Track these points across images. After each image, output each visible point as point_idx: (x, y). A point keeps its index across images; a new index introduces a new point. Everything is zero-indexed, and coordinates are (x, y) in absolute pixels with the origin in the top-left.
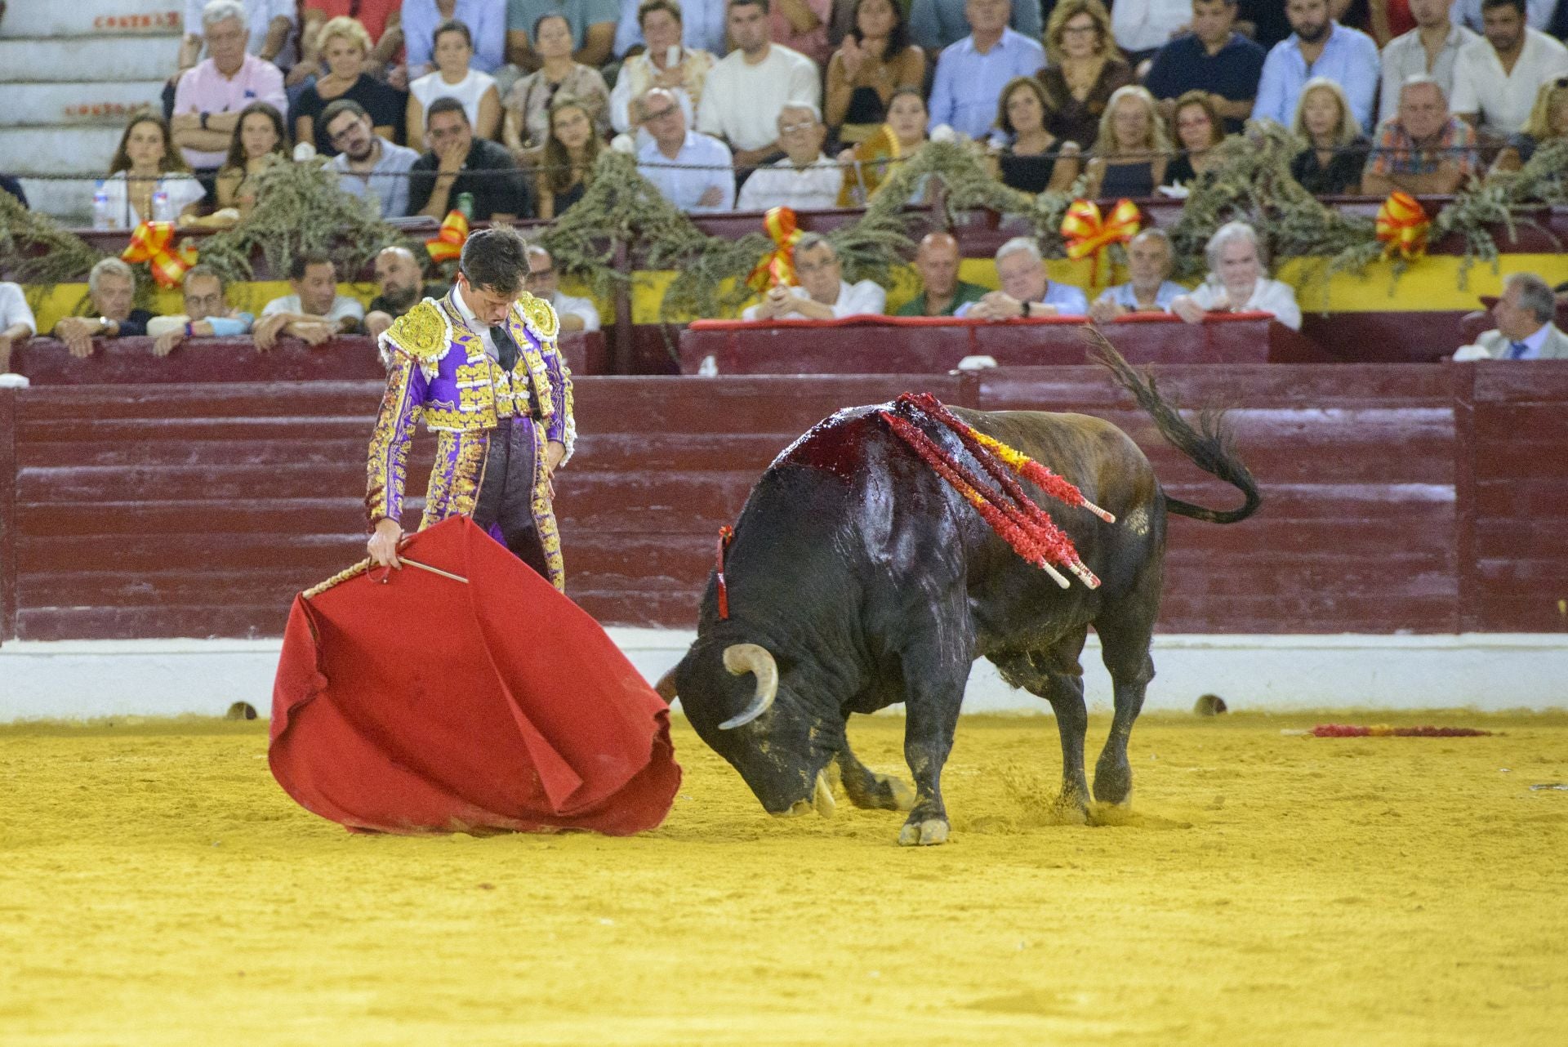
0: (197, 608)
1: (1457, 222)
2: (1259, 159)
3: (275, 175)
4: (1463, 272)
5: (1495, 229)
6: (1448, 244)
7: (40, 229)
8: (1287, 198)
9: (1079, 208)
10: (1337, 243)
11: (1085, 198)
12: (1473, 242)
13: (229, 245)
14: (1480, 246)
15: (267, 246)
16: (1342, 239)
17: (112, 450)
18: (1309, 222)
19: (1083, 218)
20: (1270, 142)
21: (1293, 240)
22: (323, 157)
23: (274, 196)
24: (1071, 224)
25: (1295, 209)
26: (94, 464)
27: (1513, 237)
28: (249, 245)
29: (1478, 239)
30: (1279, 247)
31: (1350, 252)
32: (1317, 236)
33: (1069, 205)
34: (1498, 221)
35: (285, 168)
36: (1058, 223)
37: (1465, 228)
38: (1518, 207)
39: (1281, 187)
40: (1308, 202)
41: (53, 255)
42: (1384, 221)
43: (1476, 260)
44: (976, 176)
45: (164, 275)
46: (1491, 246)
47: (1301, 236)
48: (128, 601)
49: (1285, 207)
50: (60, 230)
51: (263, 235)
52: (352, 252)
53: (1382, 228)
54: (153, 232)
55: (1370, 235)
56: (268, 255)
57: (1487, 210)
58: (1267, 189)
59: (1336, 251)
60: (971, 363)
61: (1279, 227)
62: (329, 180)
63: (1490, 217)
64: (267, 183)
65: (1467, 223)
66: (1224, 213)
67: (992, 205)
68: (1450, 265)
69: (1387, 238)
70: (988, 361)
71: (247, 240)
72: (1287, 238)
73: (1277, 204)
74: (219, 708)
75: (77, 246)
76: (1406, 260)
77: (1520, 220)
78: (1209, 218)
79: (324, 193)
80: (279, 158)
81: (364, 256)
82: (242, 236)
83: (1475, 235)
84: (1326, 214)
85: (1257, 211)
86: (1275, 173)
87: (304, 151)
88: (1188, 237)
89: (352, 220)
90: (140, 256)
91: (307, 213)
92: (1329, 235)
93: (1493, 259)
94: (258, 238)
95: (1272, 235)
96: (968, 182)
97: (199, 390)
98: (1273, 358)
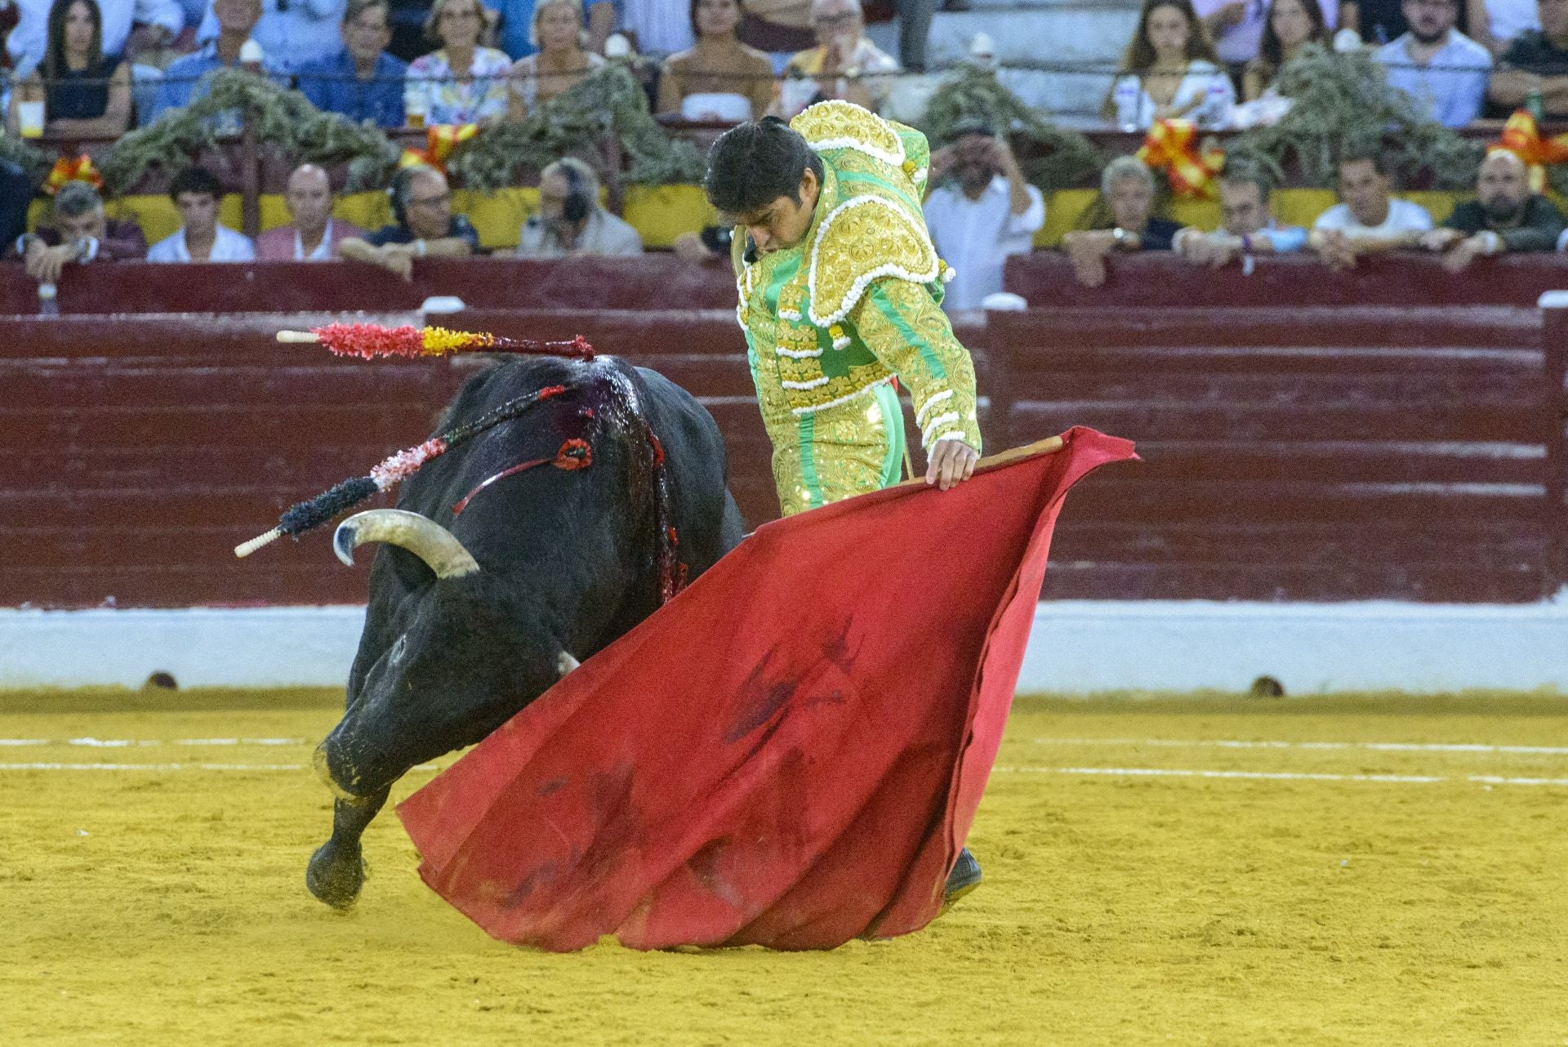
0: (1216, 567)
3: (1312, 67)
7: (1040, 126)
13: (1259, 147)
15: (1302, 148)
17: (1118, 382)
22: (1370, 48)
23: (1312, 92)
26: (1098, 398)
28: (1281, 149)
35: (1323, 59)
41: (1058, 156)
45: (1181, 180)
48: (1138, 556)
50: (1065, 125)
51: (1300, 136)
52: (1400, 157)
54: (1171, 133)
56: (1304, 160)
62: (1376, 74)
64: (1305, 76)
71: (1279, 142)
74: (1240, 682)
75: (1084, 147)
79: (1370, 89)
80: (1318, 48)
81: (1413, 161)
82: (1273, 137)
87: (1348, 40)
89: (1401, 120)
90: (1156, 159)
91: (1349, 112)
94: (1291, 139)
97: (1220, 315)
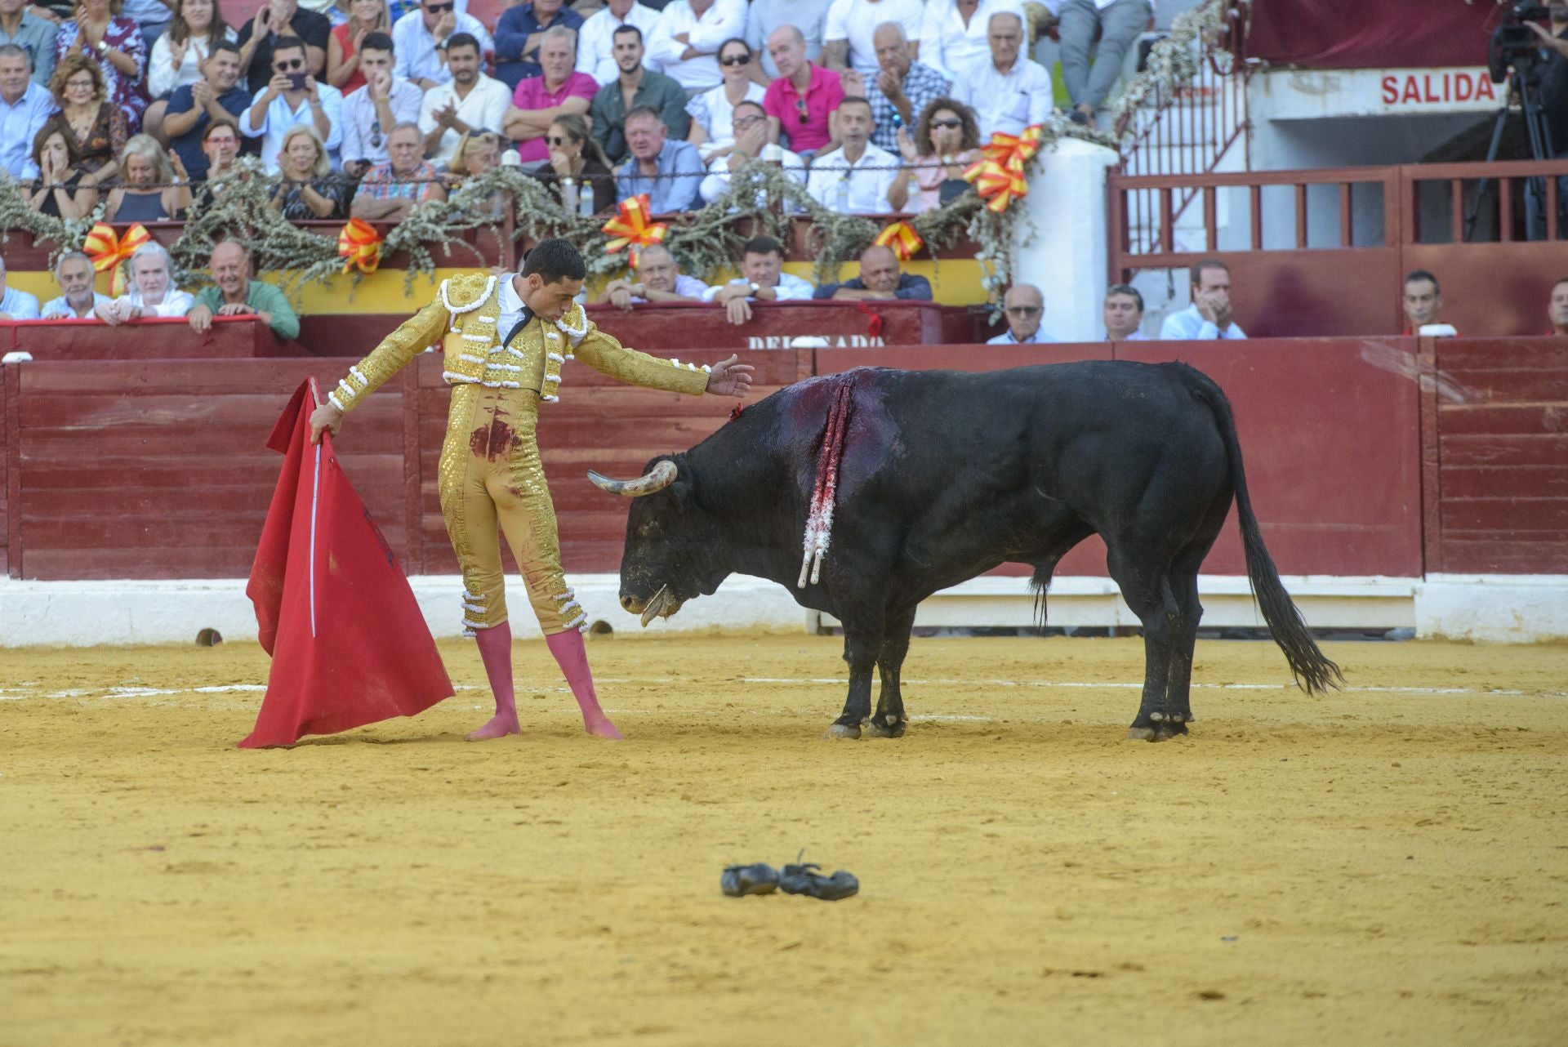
1: (403, 241)
2: (245, 191)
4: (408, 281)
5: (432, 246)
6: (396, 259)
8: (268, 223)
9: (97, 229)
10: (307, 259)
11: (104, 221)
12: (415, 257)
14: (421, 262)
16: (311, 255)
18: (285, 242)
19: (103, 238)
20: (252, 176)
21: (272, 256)
24: (91, 243)
25: (276, 230)
27: (447, 252)
29: (419, 256)
30: (262, 261)
31: (318, 265)
32: (291, 253)
33: (91, 228)
34: (435, 239)
36: (82, 242)
37: (409, 246)
38: (449, 228)
39: (262, 213)
40: (284, 226)
42: (344, 241)
43: (420, 273)
44: (15, 204)
46: (429, 260)
47: (278, 253)
49: (267, 228)
53: (343, 247)
55: (334, 253)
57: (425, 231)
58: (250, 213)
59: (307, 265)
60: (11, 357)
61: (262, 245)
63: (427, 237)
65: (411, 242)
66: (217, 235)
67: (26, 228)
68: (398, 277)
69: (346, 256)
70: (26, 356)
72: (268, 255)
73: (260, 226)
76: (364, 273)
77: (452, 239)
78: (205, 237)
83: (416, 252)
84: (299, 235)
85: (245, 233)
86: (258, 202)
88: (188, 254)
92: (302, 252)
93: (431, 272)
95: (255, 252)
96: (8, 208)
98: (256, 355)
